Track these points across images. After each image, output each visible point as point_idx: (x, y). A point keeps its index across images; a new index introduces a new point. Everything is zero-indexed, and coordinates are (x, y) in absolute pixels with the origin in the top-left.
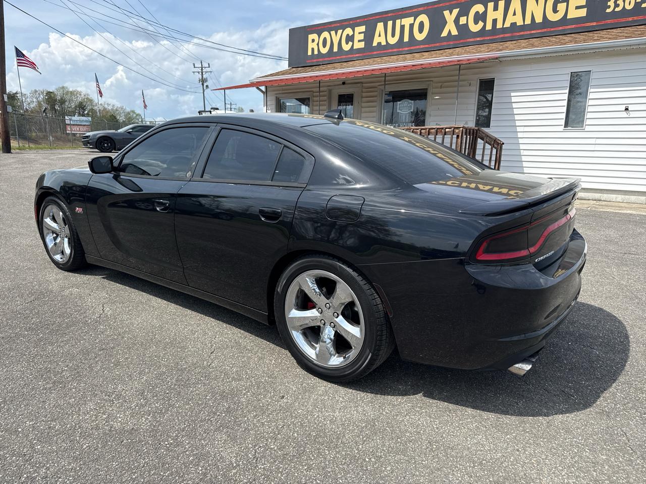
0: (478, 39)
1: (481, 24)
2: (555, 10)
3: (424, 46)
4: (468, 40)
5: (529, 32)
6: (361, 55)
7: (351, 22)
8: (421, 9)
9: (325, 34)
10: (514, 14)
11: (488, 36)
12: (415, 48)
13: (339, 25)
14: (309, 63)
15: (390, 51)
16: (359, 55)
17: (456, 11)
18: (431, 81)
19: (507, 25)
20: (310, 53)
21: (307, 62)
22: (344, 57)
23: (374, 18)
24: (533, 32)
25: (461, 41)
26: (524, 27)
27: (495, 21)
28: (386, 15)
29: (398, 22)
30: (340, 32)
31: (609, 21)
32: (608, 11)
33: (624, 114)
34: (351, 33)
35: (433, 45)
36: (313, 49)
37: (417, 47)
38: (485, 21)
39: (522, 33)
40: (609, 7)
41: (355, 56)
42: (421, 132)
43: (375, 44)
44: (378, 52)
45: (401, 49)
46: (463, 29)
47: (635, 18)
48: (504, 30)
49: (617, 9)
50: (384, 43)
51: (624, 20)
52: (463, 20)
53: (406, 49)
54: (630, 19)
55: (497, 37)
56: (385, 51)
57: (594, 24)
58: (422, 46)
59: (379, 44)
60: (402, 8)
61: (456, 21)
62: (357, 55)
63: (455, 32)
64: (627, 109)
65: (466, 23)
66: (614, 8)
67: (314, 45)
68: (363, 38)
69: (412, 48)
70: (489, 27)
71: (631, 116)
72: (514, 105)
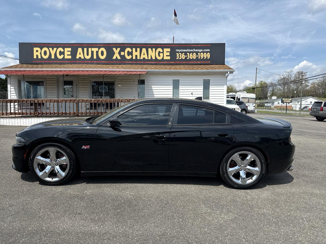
0: (130, 62)
1: (130, 57)
2: (159, 56)
3: (104, 62)
4: (126, 62)
5: (150, 62)
6: (69, 62)
7: (62, 45)
8: (102, 45)
9: (45, 49)
10: (144, 54)
11: (134, 62)
12: (100, 62)
13: (54, 45)
14: (35, 62)
15: (87, 62)
16: (68, 62)
17: (119, 49)
18: (116, 78)
19: (141, 58)
20: (35, 57)
21: (33, 61)
22: (59, 62)
23: (76, 45)
24: (152, 62)
25: (123, 62)
26: (148, 60)
27: (136, 56)
28: (83, 45)
29: (90, 49)
30: (55, 49)
31: (178, 62)
32: (177, 58)
33: (191, 95)
34: (62, 50)
35: (109, 62)
36: (37, 56)
37: (101, 62)
38: (132, 55)
39: (148, 62)
40: (177, 57)
41: (66, 62)
42: (125, 101)
43: (78, 57)
44: (80, 62)
45: (92, 62)
46: (123, 57)
47: (186, 62)
48: (140, 60)
49: (180, 58)
50: (83, 58)
51: (182, 62)
52: (122, 53)
53: (95, 62)
54: (184, 62)
55: (138, 62)
56: (84, 62)
57: (173, 62)
58: (103, 62)
59: (80, 58)
60: (92, 43)
61: (119, 53)
62: (67, 62)
63: (119, 58)
64: (192, 94)
65: (124, 54)
66: (179, 58)
67: (38, 54)
68: (70, 54)
69: (98, 62)
70: (134, 58)
71: (193, 96)
72: (154, 91)
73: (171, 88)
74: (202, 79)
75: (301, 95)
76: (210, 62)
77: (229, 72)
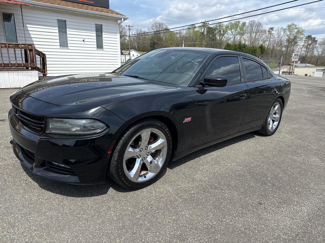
33: (83, 43)
64: (84, 40)
71: (85, 44)
72: (30, 32)
73: (56, 30)
74: (94, 23)
75: (130, 48)
76: (93, 3)
77: (123, 19)
